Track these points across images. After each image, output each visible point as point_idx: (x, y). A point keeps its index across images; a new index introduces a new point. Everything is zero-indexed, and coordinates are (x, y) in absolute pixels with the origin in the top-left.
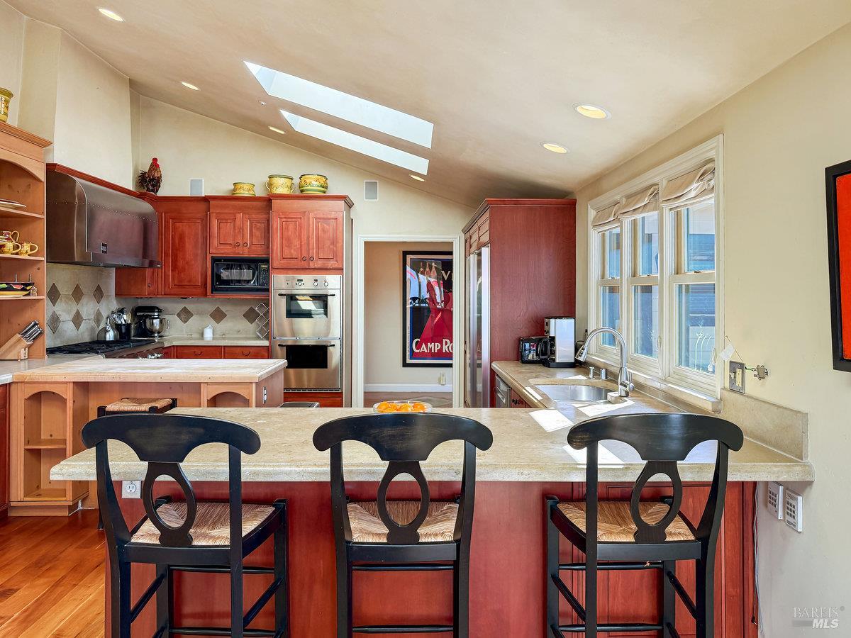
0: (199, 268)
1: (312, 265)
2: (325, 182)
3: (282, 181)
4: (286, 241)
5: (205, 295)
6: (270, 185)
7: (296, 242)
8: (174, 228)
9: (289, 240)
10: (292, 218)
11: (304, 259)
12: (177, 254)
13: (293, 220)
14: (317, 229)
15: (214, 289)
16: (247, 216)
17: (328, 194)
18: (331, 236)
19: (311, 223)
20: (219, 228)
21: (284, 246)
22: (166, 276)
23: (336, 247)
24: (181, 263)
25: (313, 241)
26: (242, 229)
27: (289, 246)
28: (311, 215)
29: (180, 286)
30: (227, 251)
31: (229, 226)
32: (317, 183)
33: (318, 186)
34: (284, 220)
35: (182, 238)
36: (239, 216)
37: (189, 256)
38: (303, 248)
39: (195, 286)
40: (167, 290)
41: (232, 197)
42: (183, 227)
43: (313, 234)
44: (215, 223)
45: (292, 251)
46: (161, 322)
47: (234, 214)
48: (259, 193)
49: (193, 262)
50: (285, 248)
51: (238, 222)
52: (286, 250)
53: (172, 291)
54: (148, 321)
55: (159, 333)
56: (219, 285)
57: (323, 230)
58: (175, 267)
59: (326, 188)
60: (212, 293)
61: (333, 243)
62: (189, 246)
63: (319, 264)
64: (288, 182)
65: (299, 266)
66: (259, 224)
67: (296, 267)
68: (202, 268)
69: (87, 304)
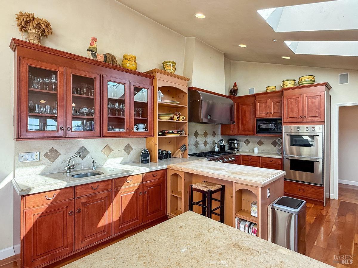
0: (252, 123)
1: (305, 120)
2: (313, 78)
3: (289, 82)
4: (291, 110)
5: (254, 135)
6: (283, 85)
7: (296, 110)
8: (242, 109)
9: (292, 109)
10: (294, 98)
11: (301, 118)
12: (243, 118)
13: (295, 99)
14: (308, 102)
15: (258, 132)
16: (272, 100)
17: (315, 83)
18: (317, 105)
19: (304, 99)
20: (260, 107)
21: (290, 112)
22: (239, 127)
23: (320, 110)
24: (245, 122)
25: (306, 108)
26: (269, 106)
27: (292, 112)
28: (305, 96)
29: (244, 131)
30: (263, 116)
31: (264, 105)
32: (309, 80)
33: (309, 81)
34: (290, 99)
35: (245, 112)
36: (268, 101)
37: (248, 119)
38: (300, 112)
39: (250, 131)
40: (240, 133)
41: (266, 93)
42: (246, 108)
43: (306, 105)
44: (258, 105)
45: (294, 114)
46: (238, 145)
47: (266, 100)
48: (278, 89)
49: (249, 122)
50: (290, 113)
51: (268, 104)
52: (291, 114)
53: (241, 133)
54: (233, 144)
55: (237, 149)
56: (260, 131)
57: (312, 102)
58: (242, 123)
59: (314, 81)
60: (256, 134)
61: (318, 108)
62: (248, 115)
63: (310, 119)
64: (293, 82)
65: (298, 121)
66: (277, 103)
67: (296, 121)
68: (253, 124)
69: (209, 138)
